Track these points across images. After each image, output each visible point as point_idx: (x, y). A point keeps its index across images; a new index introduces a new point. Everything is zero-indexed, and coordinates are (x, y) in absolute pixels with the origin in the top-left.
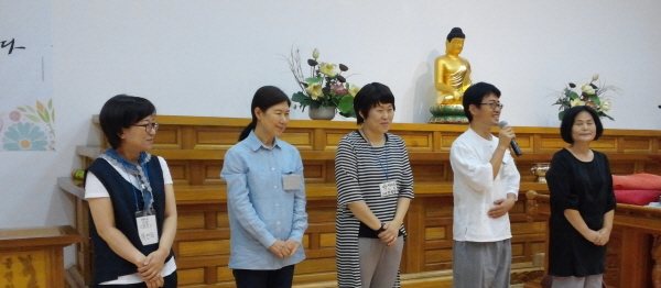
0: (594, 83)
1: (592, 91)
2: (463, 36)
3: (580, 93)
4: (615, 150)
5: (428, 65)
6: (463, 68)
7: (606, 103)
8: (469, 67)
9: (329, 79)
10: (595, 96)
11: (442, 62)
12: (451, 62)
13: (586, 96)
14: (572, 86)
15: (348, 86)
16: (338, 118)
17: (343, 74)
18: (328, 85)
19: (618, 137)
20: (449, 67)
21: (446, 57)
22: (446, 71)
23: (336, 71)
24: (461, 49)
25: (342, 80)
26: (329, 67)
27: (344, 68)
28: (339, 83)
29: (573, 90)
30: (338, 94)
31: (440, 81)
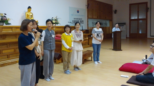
0: (57, 17)
1: (56, 19)
2: (31, 8)
3: (54, 19)
4: (61, 30)
5: (24, 14)
6: (31, 14)
7: (59, 21)
8: (33, 14)
9: (2, 17)
10: (57, 20)
11: (27, 13)
12: (29, 13)
13: (55, 20)
14: (53, 18)
15: (6, 18)
16: (5, 25)
17: (5, 16)
18: (2, 18)
19: (61, 27)
20: (29, 14)
21: (28, 12)
22: (28, 15)
23: (4, 15)
24: (31, 10)
25: (5, 17)
26: (2, 14)
27: (5, 14)
28: (4, 18)
29: (53, 19)
30: (4, 20)
31: (27, 17)
